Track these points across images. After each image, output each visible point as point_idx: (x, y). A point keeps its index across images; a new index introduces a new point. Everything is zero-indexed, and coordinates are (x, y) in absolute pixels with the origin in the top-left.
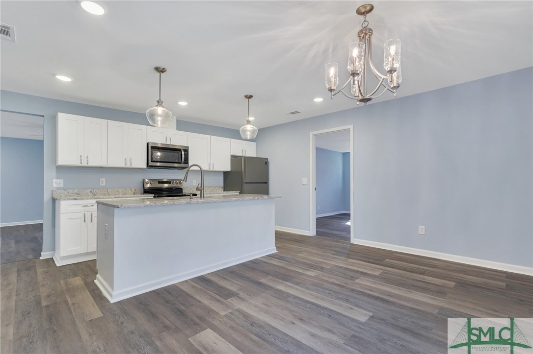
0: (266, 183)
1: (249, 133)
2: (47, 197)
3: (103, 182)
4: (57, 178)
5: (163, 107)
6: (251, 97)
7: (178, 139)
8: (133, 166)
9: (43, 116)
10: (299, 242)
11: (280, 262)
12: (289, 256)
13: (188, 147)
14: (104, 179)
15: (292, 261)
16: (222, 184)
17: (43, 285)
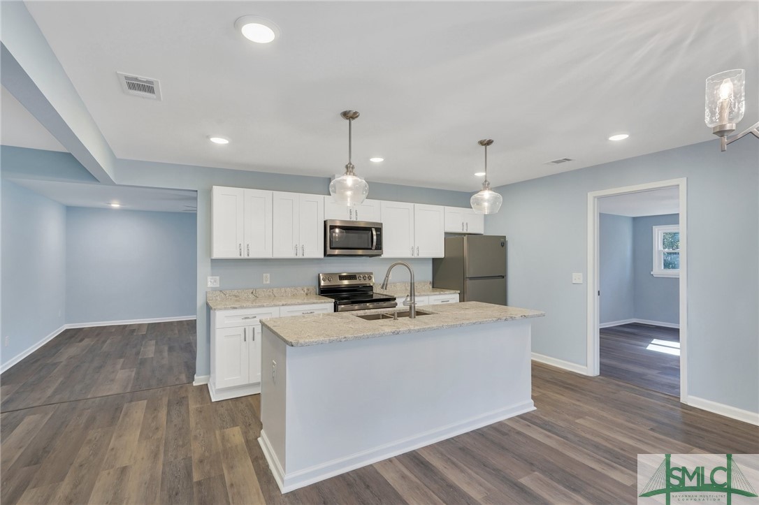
0: (503, 277)
1: (486, 204)
2: (200, 301)
3: (267, 278)
4: (212, 275)
5: (354, 175)
6: (489, 142)
7: (366, 213)
8: (306, 256)
9: (197, 191)
10: (572, 390)
11: (548, 436)
12: (561, 423)
13: (382, 224)
14: (268, 275)
15: (569, 436)
16: (430, 278)
17: (196, 438)
